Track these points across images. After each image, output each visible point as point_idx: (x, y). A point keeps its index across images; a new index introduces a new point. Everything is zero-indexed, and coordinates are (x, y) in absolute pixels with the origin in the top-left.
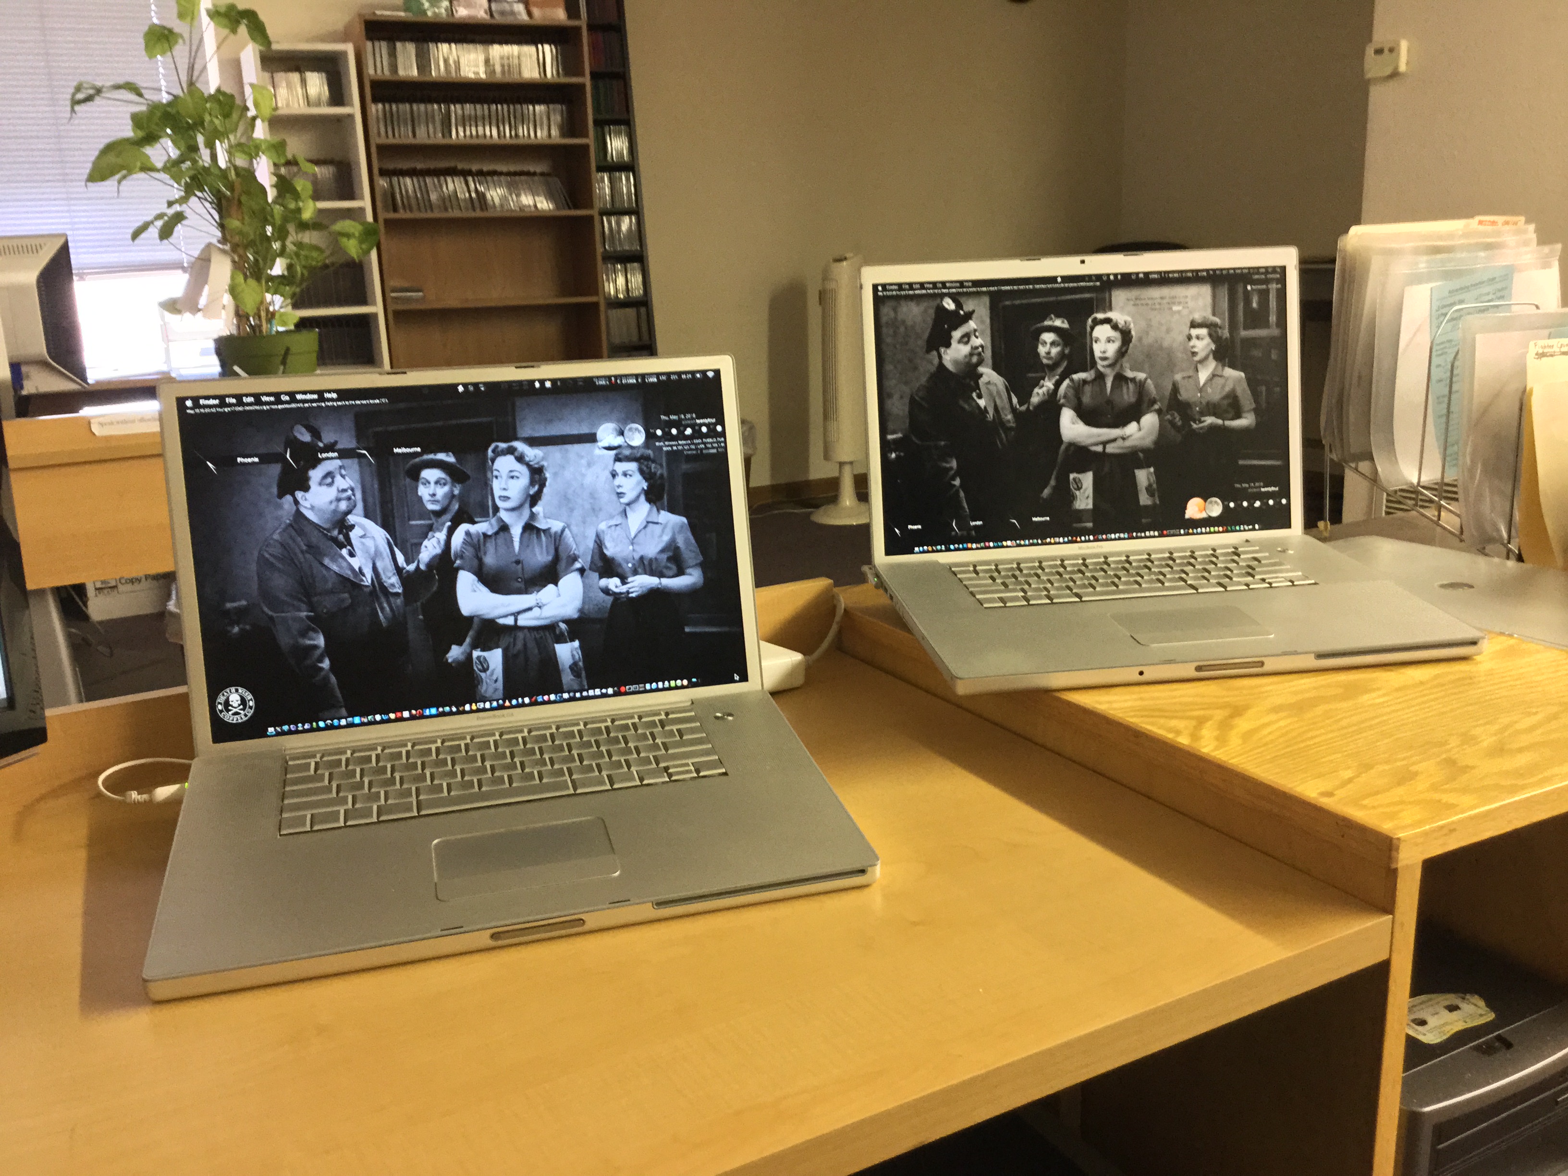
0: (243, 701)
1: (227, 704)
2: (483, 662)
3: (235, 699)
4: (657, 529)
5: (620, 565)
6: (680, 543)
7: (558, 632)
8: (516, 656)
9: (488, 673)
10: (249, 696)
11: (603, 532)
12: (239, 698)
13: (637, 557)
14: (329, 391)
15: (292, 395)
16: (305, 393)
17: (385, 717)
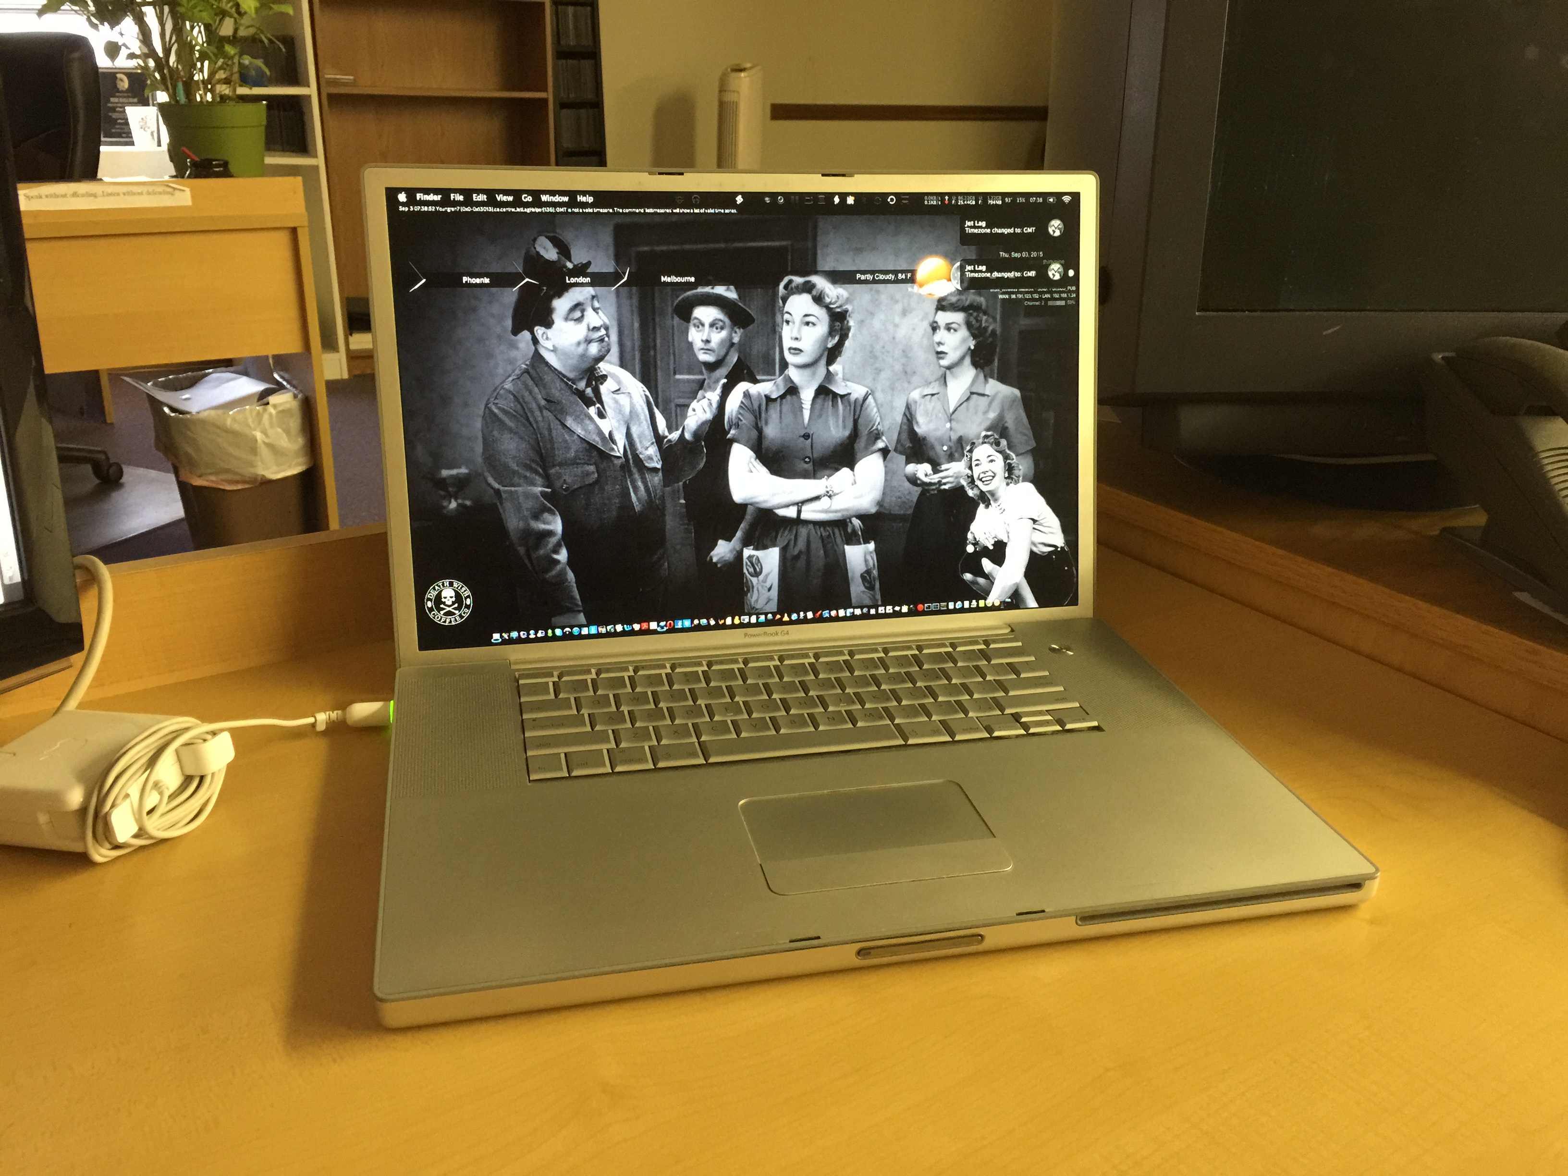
0: (458, 598)
1: (438, 600)
2: (755, 564)
3: (448, 594)
4: (983, 401)
5: (932, 447)
6: (1010, 423)
7: (849, 530)
8: (797, 557)
9: (761, 577)
10: (466, 592)
11: (916, 402)
12: (453, 594)
13: (954, 437)
14: (584, 193)
15: (536, 194)
16: (553, 193)
17: (627, 628)
